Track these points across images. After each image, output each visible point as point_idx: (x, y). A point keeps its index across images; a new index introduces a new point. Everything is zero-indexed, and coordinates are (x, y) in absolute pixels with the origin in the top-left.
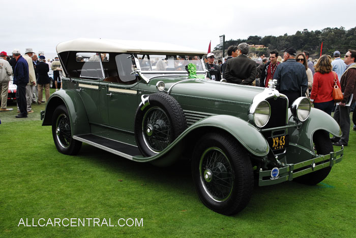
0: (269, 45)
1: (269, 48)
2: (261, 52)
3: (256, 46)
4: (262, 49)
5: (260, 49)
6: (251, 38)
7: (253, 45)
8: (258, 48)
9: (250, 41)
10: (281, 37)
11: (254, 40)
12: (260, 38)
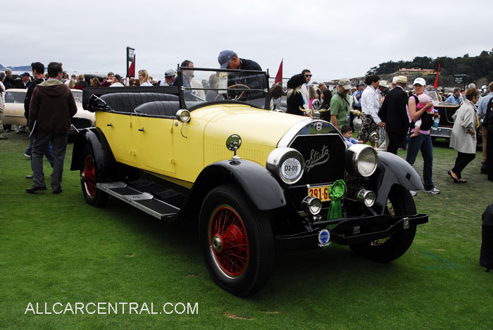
0: (442, 69)
1: (441, 74)
2: (429, 79)
3: (424, 70)
4: (432, 75)
5: (428, 75)
6: (417, 59)
7: (420, 69)
8: (426, 74)
9: (416, 63)
10: (459, 58)
11: (421, 63)
12: (430, 60)
